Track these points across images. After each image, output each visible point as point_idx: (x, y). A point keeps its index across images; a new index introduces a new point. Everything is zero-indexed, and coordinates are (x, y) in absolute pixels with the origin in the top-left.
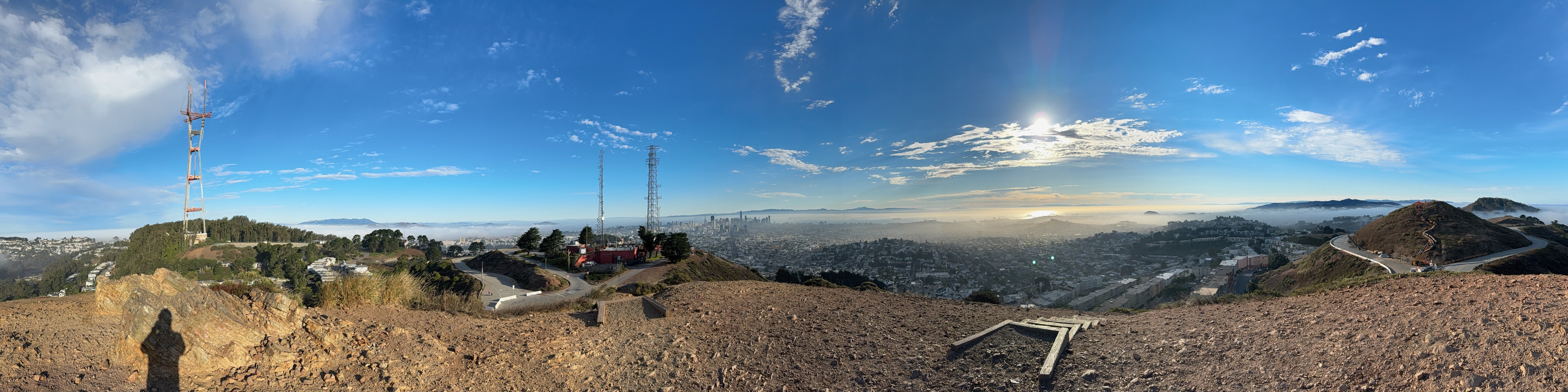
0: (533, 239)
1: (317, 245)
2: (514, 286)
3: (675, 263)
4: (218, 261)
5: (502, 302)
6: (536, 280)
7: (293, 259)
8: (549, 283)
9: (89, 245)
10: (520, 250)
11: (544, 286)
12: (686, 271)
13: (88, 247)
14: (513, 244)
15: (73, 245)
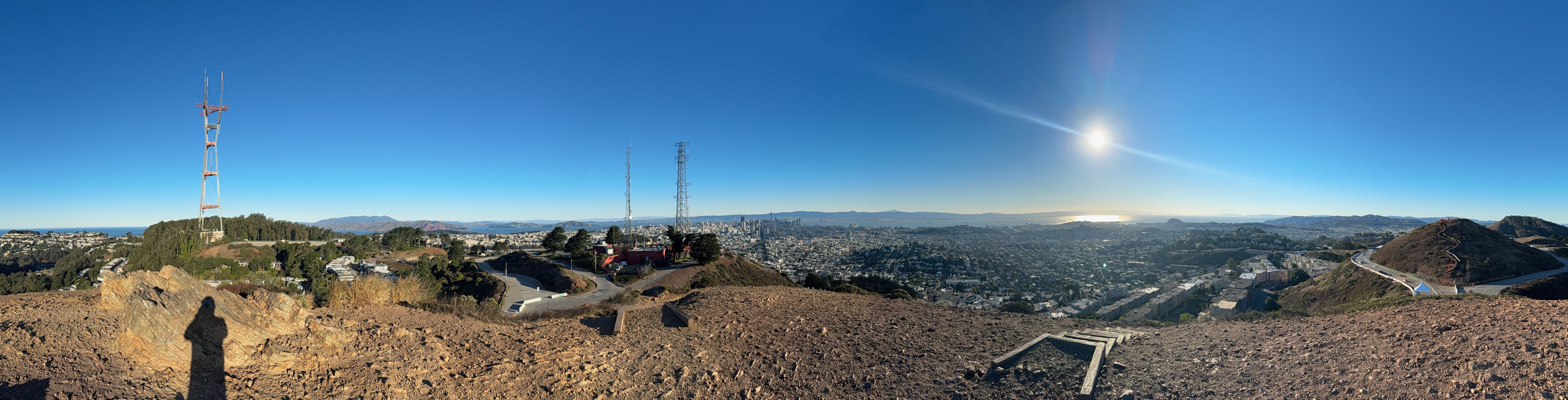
0: (558, 239)
1: (336, 243)
2: (538, 288)
3: (703, 265)
4: (235, 261)
5: (526, 305)
6: (561, 281)
7: (311, 257)
8: (575, 284)
9: (102, 240)
10: (545, 250)
11: (569, 287)
12: (715, 273)
13: (101, 242)
14: (538, 244)
15: (85, 239)
